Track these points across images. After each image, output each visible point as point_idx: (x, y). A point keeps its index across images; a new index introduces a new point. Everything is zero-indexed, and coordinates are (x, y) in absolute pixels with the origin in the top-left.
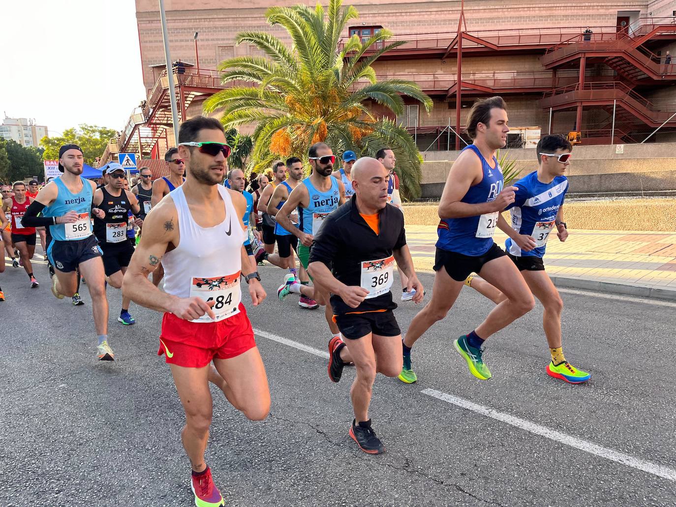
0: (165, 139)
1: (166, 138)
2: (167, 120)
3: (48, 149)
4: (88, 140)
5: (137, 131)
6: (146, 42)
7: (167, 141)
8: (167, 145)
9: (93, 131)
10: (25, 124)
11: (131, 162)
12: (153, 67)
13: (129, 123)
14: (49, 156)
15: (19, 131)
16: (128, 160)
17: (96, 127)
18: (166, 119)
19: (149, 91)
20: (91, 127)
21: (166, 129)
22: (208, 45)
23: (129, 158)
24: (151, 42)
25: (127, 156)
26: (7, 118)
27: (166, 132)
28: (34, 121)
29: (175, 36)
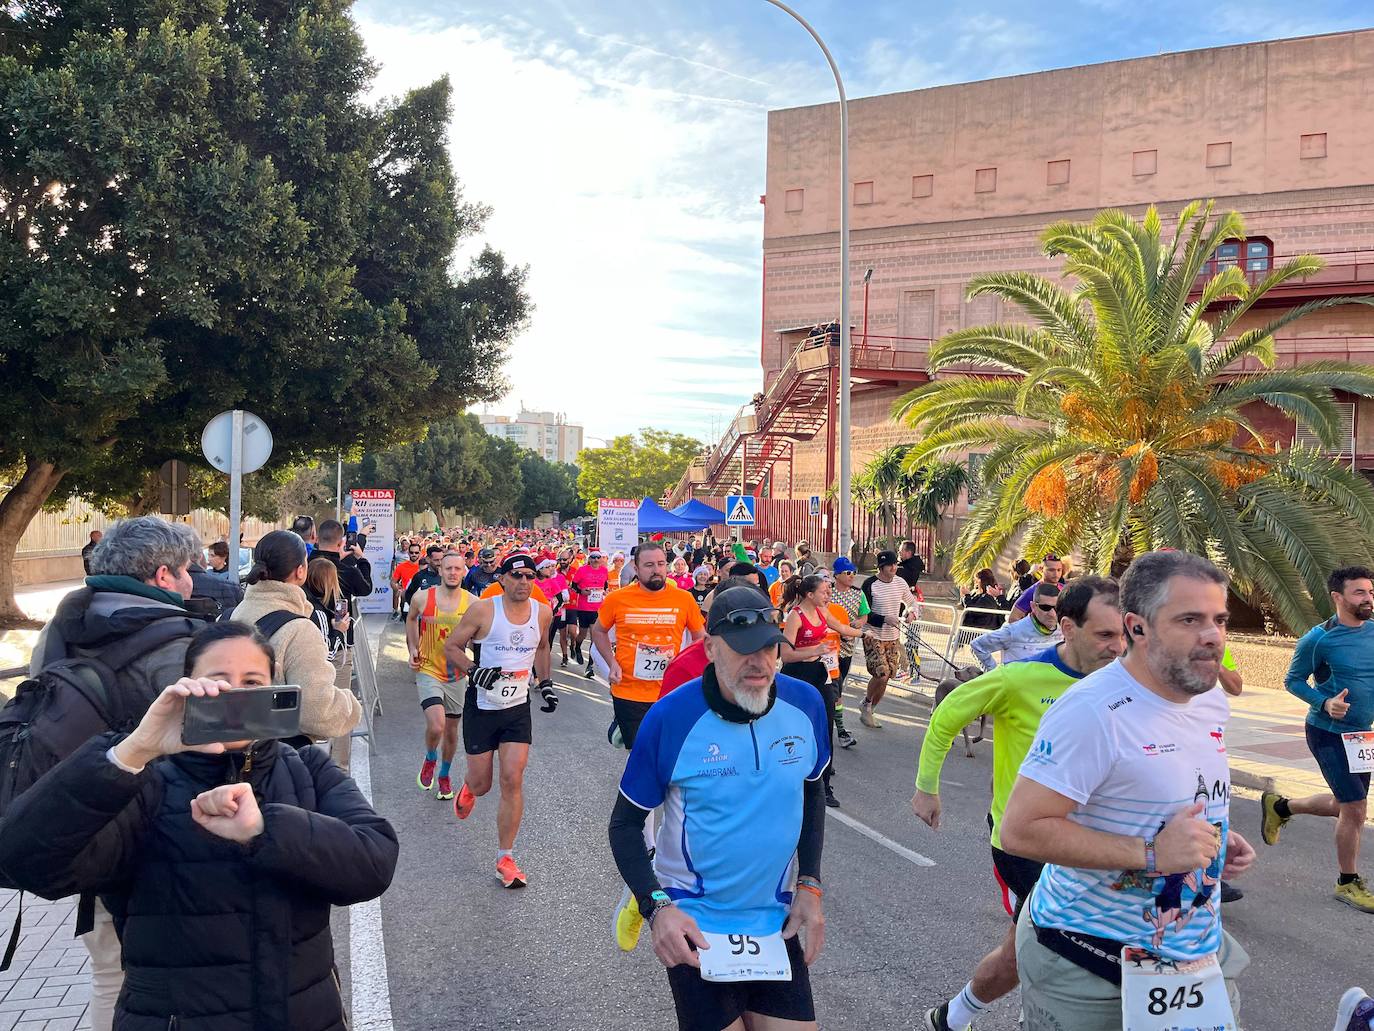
0: (789, 463)
1: (790, 459)
2: (796, 428)
3: (586, 469)
4: (651, 456)
5: (742, 446)
6: (776, 289)
7: (791, 466)
8: (791, 472)
9: (662, 441)
10: (550, 423)
11: (746, 512)
12: (782, 333)
13: (730, 431)
14: (587, 481)
15: (539, 433)
16: (741, 508)
17: (666, 433)
18: (794, 425)
19: (769, 375)
20: (659, 434)
21: (792, 444)
22: (886, 290)
23: (744, 504)
24: (783, 289)
25: (741, 500)
26: (524, 412)
27: (791, 449)
28: (563, 416)
29: (827, 276)
